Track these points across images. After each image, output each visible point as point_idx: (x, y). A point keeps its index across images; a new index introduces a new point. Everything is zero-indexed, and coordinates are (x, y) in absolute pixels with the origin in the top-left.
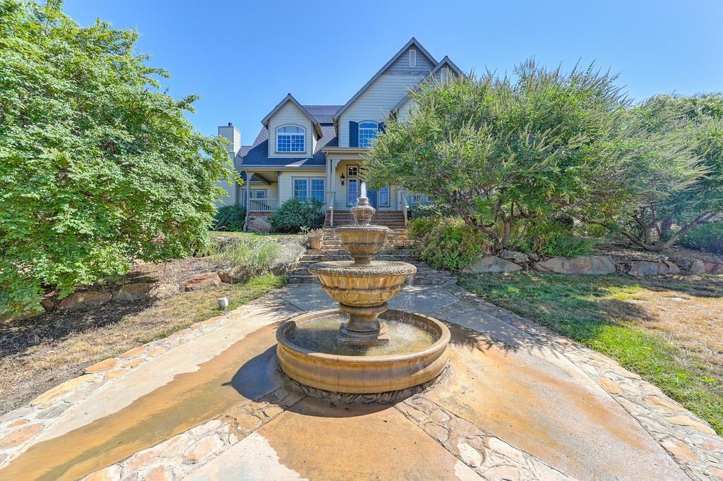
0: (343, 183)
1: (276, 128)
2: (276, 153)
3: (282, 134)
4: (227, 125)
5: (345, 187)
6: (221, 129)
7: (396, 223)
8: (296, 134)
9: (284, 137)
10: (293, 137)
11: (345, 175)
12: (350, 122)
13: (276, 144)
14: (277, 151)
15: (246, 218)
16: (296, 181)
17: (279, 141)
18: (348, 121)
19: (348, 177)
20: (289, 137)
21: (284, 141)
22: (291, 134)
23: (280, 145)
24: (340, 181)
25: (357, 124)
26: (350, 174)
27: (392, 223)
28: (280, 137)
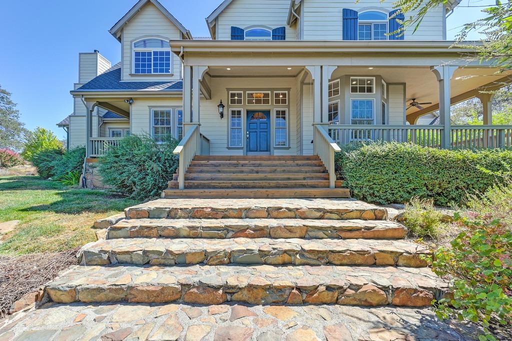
0: (222, 115)
1: (131, 42)
2: (131, 75)
3: (141, 49)
4: (93, 52)
5: (225, 120)
6: (82, 56)
7: (310, 182)
8: (159, 50)
9: (144, 54)
10: (155, 53)
11: (225, 103)
12: (232, 28)
13: (131, 64)
14: (133, 72)
15: (84, 165)
16: (156, 114)
17: (137, 60)
18: (230, 27)
19: (229, 107)
20: (149, 54)
21: (144, 60)
22: (152, 50)
23: (137, 66)
24: (216, 111)
25: (242, 31)
26: (233, 102)
27: (304, 182)
28: (137, 54)
